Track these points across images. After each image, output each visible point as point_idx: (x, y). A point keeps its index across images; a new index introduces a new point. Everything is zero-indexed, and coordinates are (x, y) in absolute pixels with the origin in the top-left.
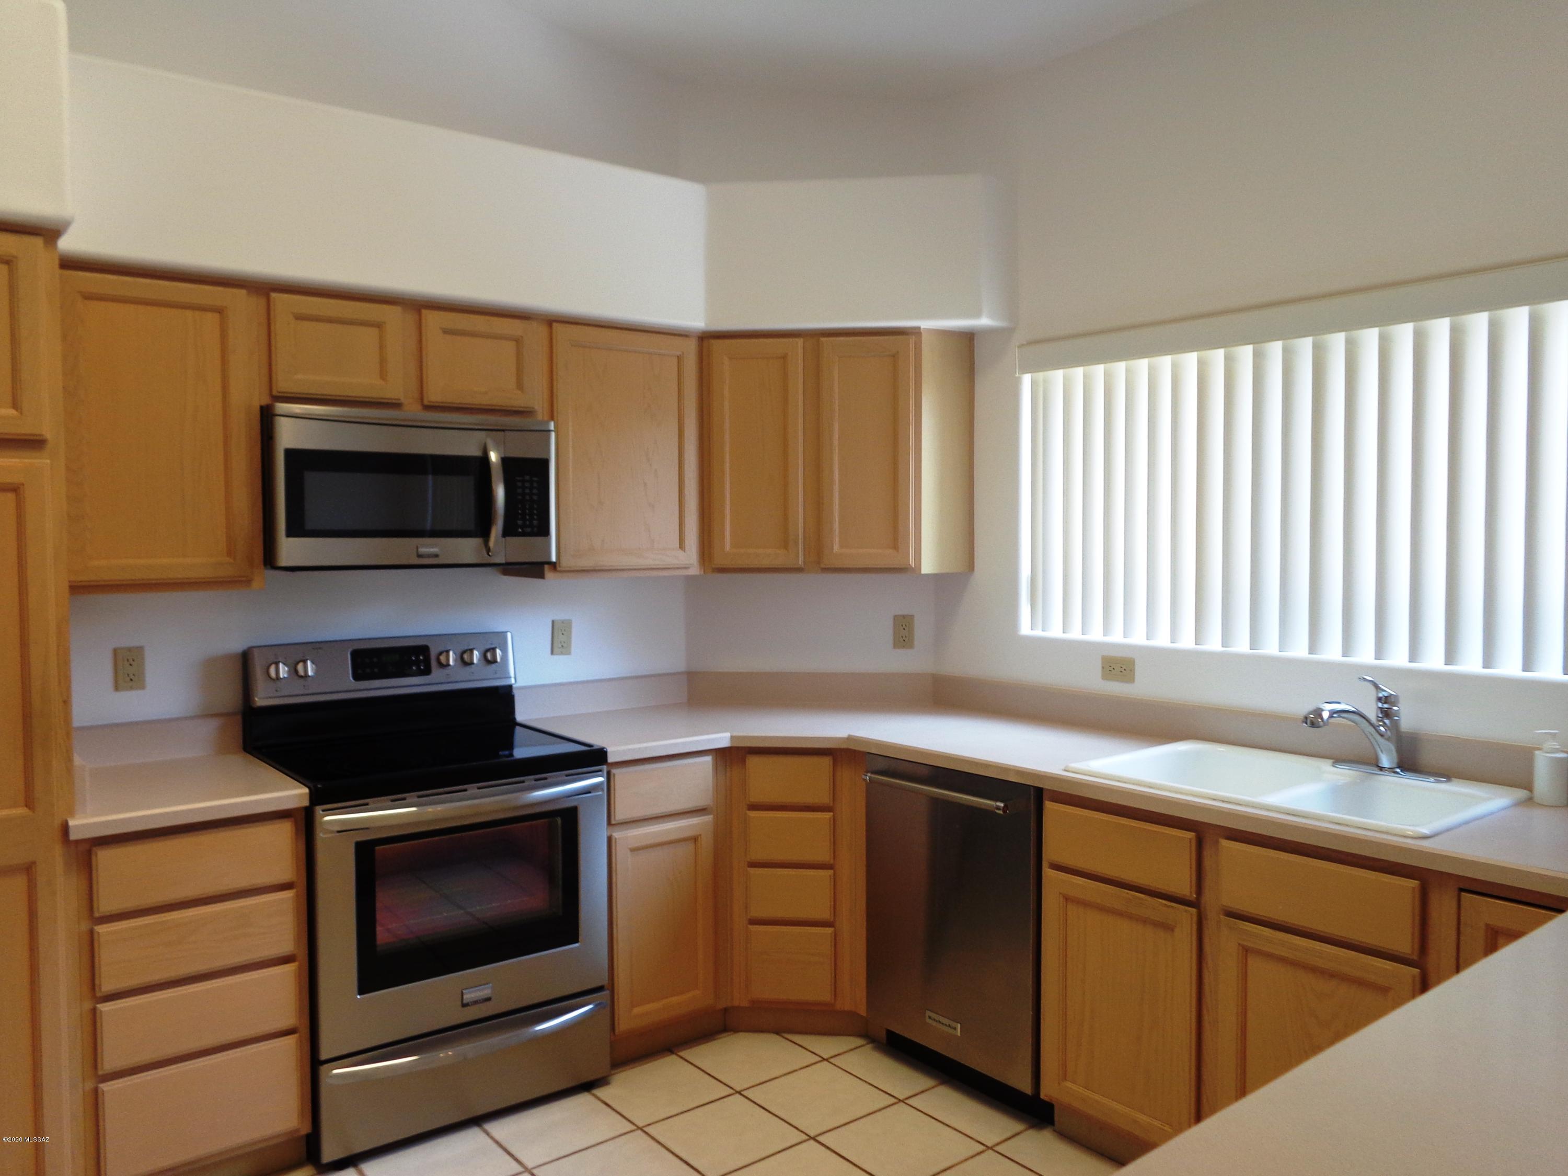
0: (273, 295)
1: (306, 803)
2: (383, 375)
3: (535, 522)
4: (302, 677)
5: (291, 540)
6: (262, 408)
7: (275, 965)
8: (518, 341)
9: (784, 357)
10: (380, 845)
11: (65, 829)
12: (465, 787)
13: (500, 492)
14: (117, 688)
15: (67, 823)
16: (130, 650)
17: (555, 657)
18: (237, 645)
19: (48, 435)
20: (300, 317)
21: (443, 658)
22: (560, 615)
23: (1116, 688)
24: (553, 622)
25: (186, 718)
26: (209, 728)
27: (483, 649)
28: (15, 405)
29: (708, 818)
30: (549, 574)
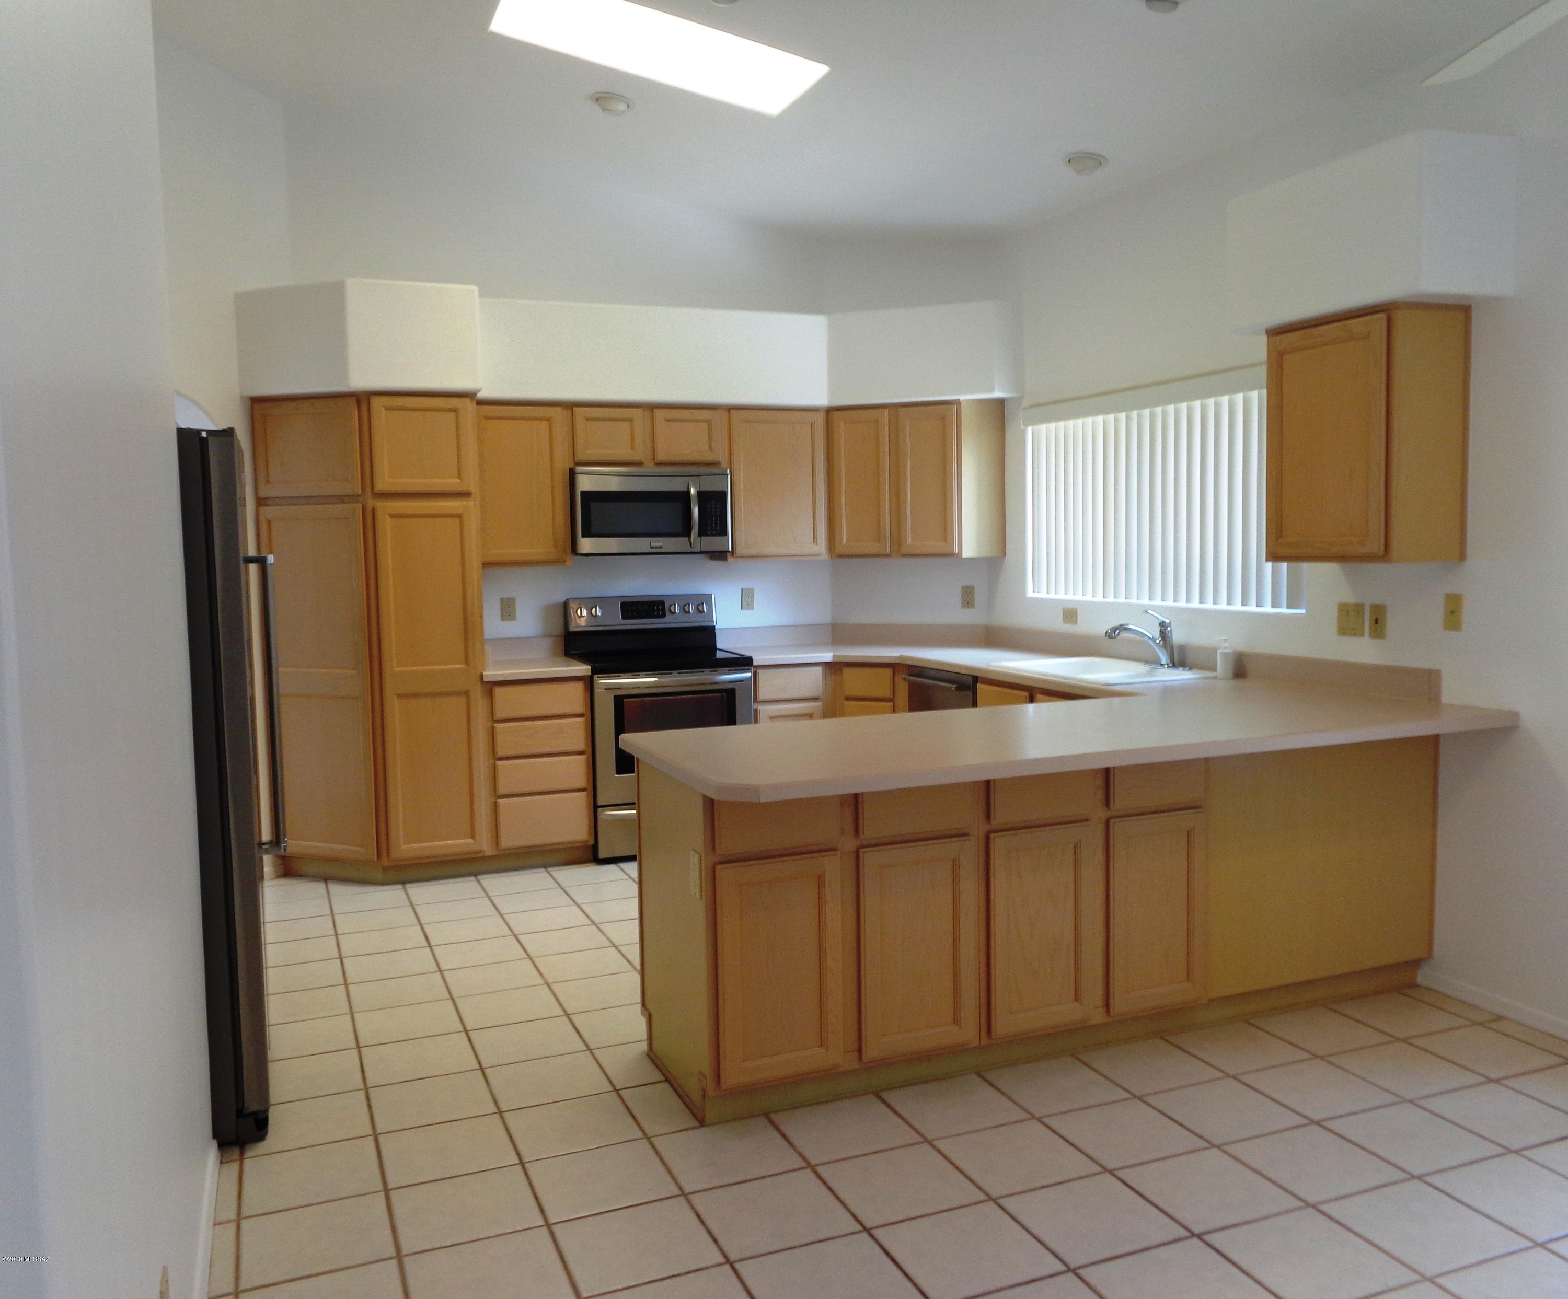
0: (575, 409)
1: (590, 673)
2: (633, 447)
3: (718, 528)
4: (594, 616)
5: (584, 539)
6: (570, 469)
7: (575, 755)
8: (709, 423)
9: (877, 421)
10: (627, 698)
11: (482, 676)
12: (671, 672)
13: (696, 511)
14: (503, 619)
15: (482, 673)
16: (508, 599)
17: (743, 611)
18: (560, 598)
19: (472, 489)
20: (588, 419)
21: (672, 609)
22: (747, 585)
23: (1069, 628)
24: (742, 589)
25: (536, 637)
26: (547, 643)
27: (696, 603)
28: (459, 476)
29: (818, 704)
30: (730, 559)
